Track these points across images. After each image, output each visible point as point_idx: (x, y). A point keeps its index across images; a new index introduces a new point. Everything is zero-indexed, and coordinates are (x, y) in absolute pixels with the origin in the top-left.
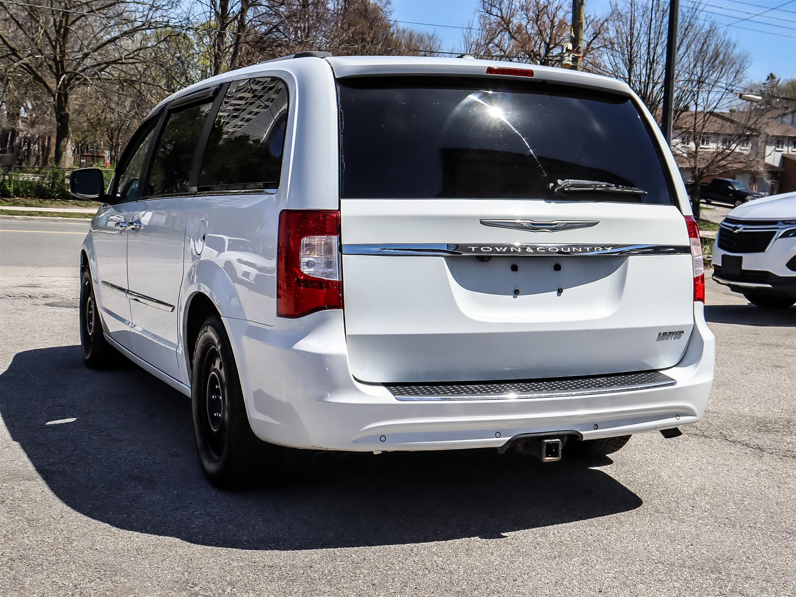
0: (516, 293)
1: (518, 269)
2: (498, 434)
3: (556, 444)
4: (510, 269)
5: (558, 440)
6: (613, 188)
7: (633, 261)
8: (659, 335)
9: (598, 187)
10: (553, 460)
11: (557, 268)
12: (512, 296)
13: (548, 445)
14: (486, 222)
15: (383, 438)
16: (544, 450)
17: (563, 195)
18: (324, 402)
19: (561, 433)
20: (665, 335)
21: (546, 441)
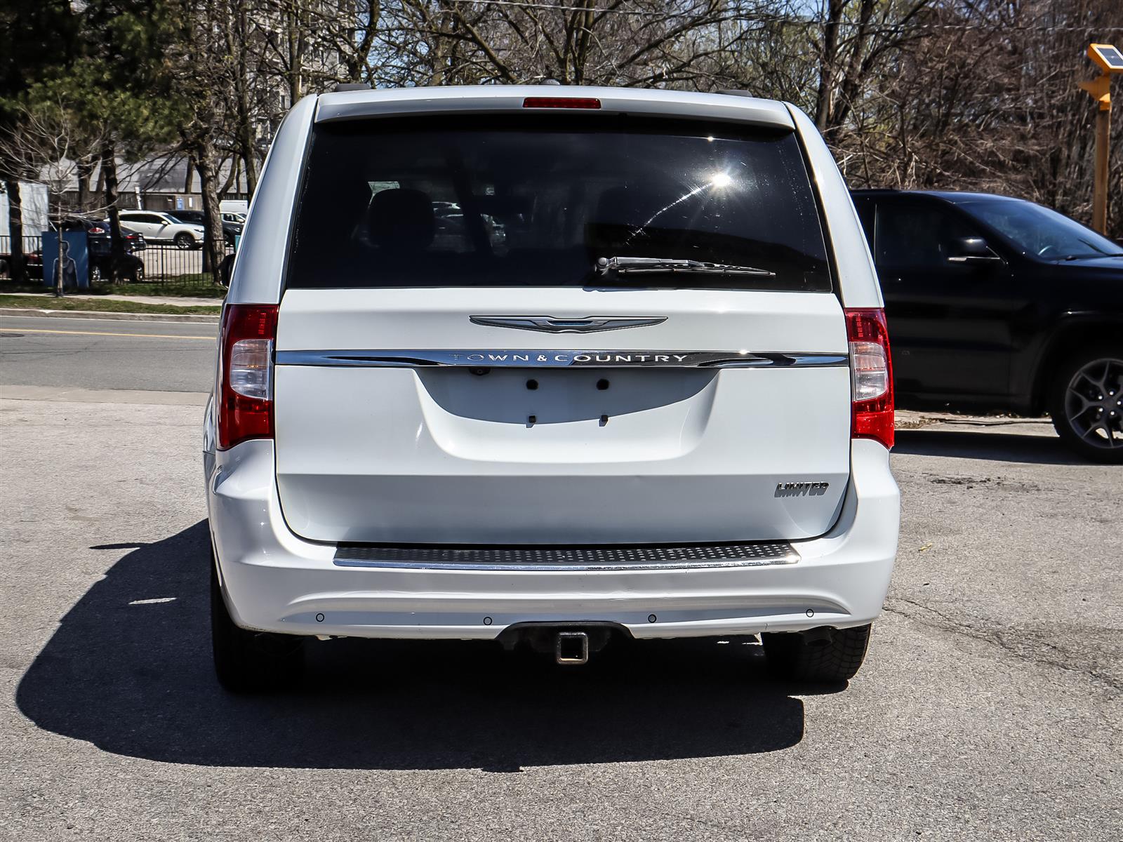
0: (532, 420)
1: (539, 386)
2: (488, 620)
3: (579, 641)
4: (526, 387)
5: (583, 634)
6: (702, 267)
7: (727, 376)
8: (778, 488)
9: (676, 268)
10: (573, 663)
11: (603, 385)
12: (525, 425)
13: (565, 639)
14: (480, 320)
15: (320, 617)
16: (559, 647)
17: (618, 279)
18: (242, 563)
19: (588, 624)
20: (790, 488)
21: (562, 634)
